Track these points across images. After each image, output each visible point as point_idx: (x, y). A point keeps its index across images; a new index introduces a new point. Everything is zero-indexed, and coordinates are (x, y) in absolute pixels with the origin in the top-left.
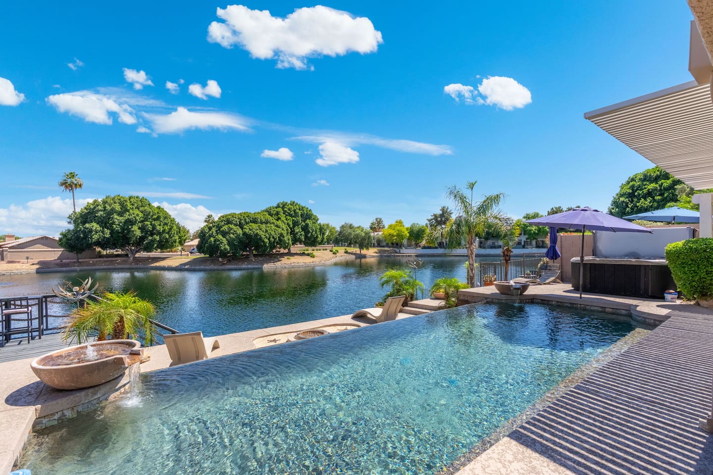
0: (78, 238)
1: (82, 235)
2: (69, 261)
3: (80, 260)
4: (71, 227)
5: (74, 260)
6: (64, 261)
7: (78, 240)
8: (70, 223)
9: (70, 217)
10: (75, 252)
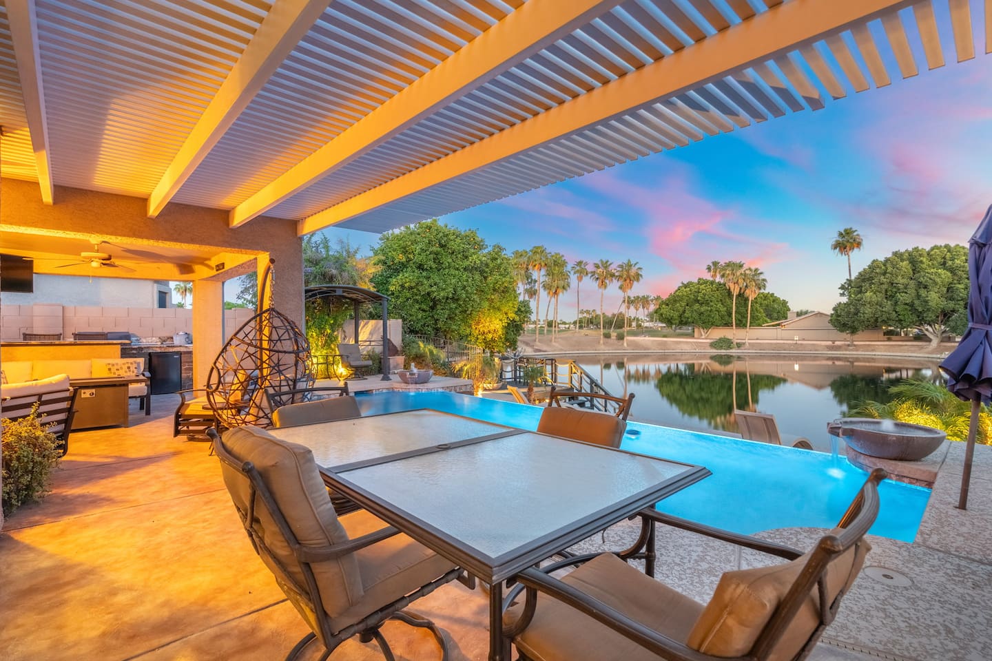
0: (849, 313)
1: (852, 310)
2: (843, 343)
3: (855, 343)
4: (844, 300)
5: (849, 343)
6: (837, 343)
7: (848, 317)
8: (842, 295)
9: (842, 287)
10: (848, 332)
